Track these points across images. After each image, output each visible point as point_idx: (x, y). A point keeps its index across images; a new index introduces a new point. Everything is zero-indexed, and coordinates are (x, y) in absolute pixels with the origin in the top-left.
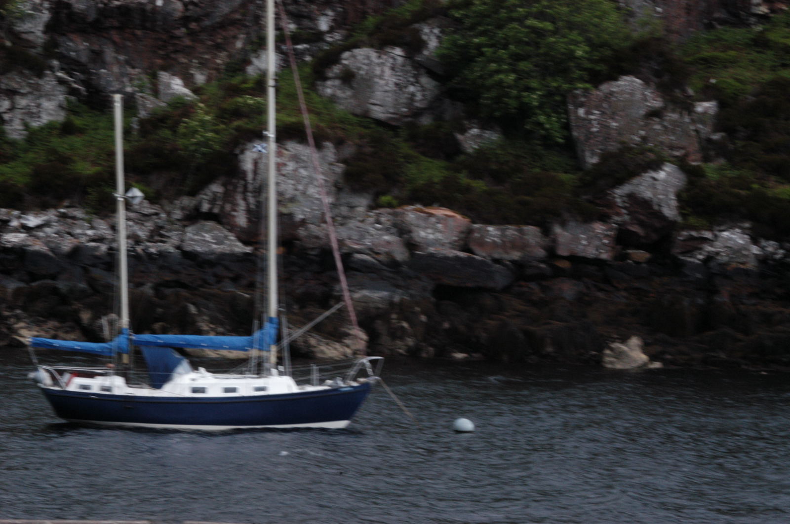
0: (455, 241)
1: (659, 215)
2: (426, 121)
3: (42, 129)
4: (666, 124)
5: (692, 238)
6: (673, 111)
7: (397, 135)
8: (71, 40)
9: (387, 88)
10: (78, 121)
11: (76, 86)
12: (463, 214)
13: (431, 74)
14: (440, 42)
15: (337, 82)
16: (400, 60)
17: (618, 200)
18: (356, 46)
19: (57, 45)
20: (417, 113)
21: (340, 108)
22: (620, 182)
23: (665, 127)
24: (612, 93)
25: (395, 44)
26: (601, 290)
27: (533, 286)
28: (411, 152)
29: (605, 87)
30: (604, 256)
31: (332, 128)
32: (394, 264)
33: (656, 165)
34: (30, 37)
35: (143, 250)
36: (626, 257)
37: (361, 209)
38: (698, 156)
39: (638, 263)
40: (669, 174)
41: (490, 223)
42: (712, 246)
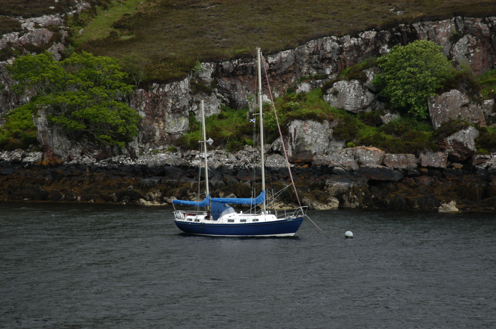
0: (379, 161)
1: (466, 149)
2: (369, 110)
3: (210, 117)
4: (470, 109)
5: (481, 158)
6: (474, 104)
7: (356, 117)
8: (223, 80)
9: (351, 97)
10: (225, 114)
11: (225, 99)
12: (381, 150)
13: (370, 91)
14: (374, 77)
15: (331, 95)
16: (357, 85)
17: (449, 142)
18: (339, 80)
19: (217, 82)
20: (365, 108)
21: (332, 106)
22: (449, 135)
23: (470, 111)
24: (447, 97)
25: (355, 79)
26: (441, 181)
27: (411, 179)
28: (362, 124)
29: (444, 95)
30: (442, 166)
31: (328, 115)
32: (352, 171)
33: (466, 127)
34: (206, 79)
35: (248, 167)
36: (452, 166)
37: (340, 148)
38: (485, 123)
39: (458, 169)
40: (470, 131)
41: (393, 153)
42: (490, 161)
